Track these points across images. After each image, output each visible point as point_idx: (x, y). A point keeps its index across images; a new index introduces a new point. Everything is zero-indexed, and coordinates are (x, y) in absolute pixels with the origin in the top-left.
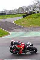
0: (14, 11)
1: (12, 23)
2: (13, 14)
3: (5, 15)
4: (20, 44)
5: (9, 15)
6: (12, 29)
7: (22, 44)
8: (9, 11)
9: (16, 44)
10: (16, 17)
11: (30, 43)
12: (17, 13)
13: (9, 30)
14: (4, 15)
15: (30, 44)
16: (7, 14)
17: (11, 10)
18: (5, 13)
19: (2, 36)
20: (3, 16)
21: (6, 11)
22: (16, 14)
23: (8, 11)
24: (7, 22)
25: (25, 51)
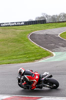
0: (60, 16)
1: (57, 36)
2: (58, 22)
3: (46, 23)
4: (32, 74)
5: (52, 23)
6: (57, 47)
7: (35, 75)
8: (52, 17)
9: (26, 74)
10: (63, 26)
11: (48, 73)
12: (64, 20)
13: (51, 48)
14: (43, 23)
15: (47, 75)
16: (47, 21)
17: (55, 15)
18: (45, 20)
19: (40, 59)
20: (42, 25)
21: (46, 17)
22: (63, 22)
23: (50, 16)
24: (49, 35)
25: (40, 85)
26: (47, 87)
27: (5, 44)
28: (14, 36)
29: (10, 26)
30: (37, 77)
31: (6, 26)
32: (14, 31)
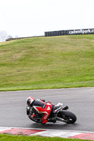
25: (53, 119)
26: (61, 121)
27: (74, 60)
28: (88, 49)
29: (82, 34)
30: (49, 109)
31: (77, 34)
32: (87, 42)
